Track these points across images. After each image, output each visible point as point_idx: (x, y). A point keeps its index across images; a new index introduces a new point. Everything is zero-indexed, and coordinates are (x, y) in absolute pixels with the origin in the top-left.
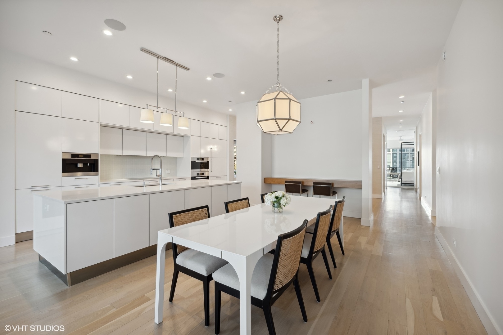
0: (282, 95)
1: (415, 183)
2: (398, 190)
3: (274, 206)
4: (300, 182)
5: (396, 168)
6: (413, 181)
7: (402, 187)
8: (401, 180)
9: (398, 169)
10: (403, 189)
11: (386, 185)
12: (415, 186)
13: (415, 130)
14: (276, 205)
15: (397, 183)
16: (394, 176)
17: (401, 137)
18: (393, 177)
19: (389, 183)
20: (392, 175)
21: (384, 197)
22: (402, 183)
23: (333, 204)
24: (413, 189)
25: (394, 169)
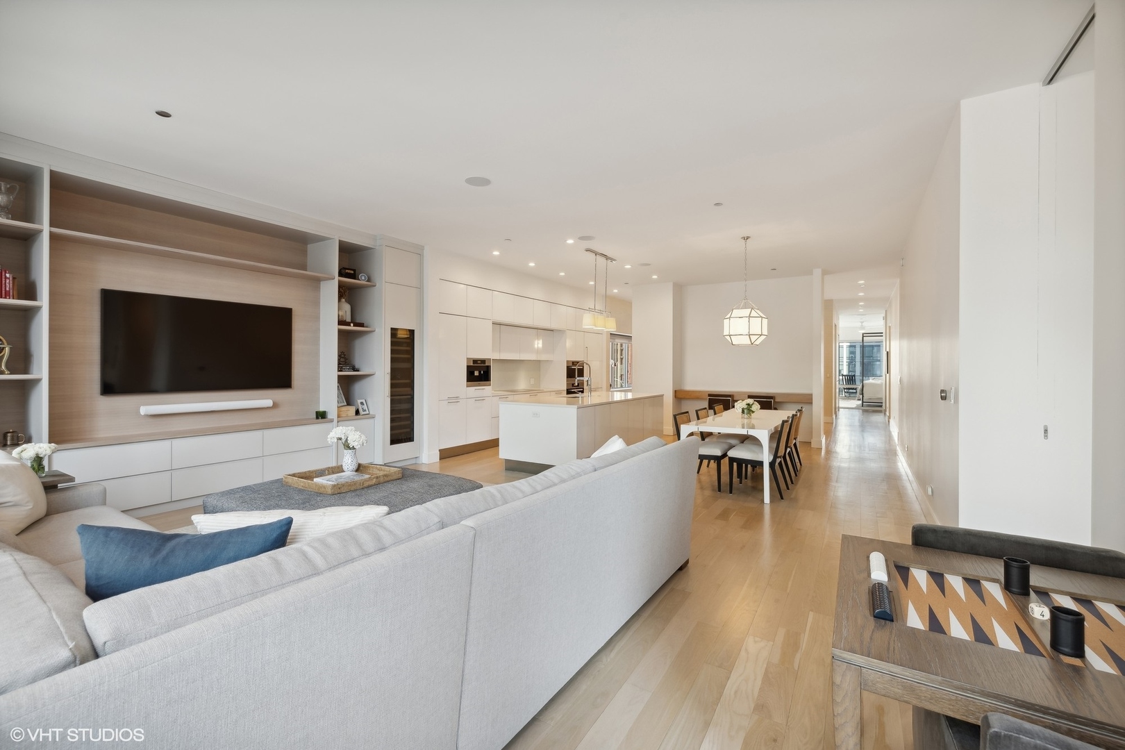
0: (754, 314)
1: (884, 401)
2: (858, 413)
3: (743, 412)
4: (730, 396)
5: (854, 376)
6: (882, 399)
7: (863, 408)
8: (863, 396)
9: (858, 379)
10: (865, 411)
11: (837, 406)
12: (884, 404)
13: (883, 315)
14: (745, 411)
15: (855, 403)
16: (851, 391)
17: (862, 322)
18: (850, 393)
19: (842, 403)
20: (847, 389)
21: (836, 422)
22: (863, 402)
23: (791, 416)
24: (880, 412)
25: (851, 379)
